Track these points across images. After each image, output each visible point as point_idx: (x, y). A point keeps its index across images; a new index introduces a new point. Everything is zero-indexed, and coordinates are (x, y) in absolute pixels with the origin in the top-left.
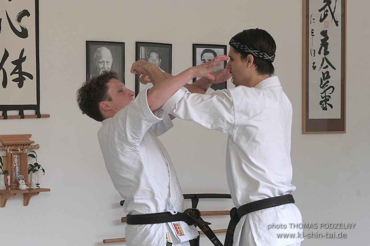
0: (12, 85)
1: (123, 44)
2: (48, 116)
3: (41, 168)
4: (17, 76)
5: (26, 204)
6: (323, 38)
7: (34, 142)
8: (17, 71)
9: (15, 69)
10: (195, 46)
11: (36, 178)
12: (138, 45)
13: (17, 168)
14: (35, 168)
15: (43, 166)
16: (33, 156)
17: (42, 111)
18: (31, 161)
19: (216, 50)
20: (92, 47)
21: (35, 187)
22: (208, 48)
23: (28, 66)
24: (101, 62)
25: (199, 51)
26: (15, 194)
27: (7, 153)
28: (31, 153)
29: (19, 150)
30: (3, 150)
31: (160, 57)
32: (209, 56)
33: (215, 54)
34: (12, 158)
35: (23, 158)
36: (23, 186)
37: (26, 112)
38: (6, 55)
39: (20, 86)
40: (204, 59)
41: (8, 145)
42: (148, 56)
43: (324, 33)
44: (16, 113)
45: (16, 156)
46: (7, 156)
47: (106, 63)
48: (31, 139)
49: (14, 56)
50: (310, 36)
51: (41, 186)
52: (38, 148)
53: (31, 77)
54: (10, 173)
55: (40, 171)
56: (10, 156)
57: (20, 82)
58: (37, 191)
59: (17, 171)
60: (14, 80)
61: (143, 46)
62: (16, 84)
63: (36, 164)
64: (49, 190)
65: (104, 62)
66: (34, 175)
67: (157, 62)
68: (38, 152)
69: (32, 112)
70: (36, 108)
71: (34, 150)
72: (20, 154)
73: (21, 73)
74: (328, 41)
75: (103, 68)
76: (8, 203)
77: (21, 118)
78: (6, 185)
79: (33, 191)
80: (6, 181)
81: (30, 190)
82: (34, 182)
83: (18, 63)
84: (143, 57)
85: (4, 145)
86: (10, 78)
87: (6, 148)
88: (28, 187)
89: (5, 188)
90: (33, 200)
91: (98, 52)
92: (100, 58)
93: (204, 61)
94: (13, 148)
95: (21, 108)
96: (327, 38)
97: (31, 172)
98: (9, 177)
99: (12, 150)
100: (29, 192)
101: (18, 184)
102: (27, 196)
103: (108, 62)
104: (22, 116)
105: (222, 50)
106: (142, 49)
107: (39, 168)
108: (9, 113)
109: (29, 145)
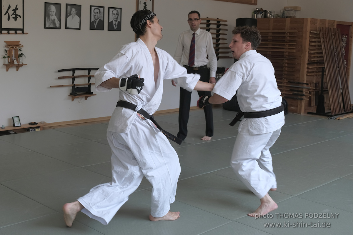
0: (12, 20)
1: (60, 4)
2: (27, 33)
3: (24, 55)
4: (14, 16)
5: (17, 70)
6: (144, 5)
7: (21, 44)
8: (14, 14)
9: (13, 13)
10: (91, 6)
11: (21, 60)
12: (67, 5)
13: (14, 55)
14: (21, 55)
15: (25, 55)
16: (20, 50)
17: (25, 32)
18: (20, 52)
19: (100, 8)
20: (47, 5)
21: (21, 63)
22: (97, 7)
23: (19, 12)
24: (51, 12)
25: (93, 8)
26: (12, 66)
27: (9, 49)
28: (20, 49)
29: (14, 47)
30: (8, 47)
31: (76, 10)
32: (97, 11)
33: (99, 10)
34: (11, 51)
35: (16, 51)
36: (16, 63)
37: (18, 32)
38: (9, 7)
39: (16, 20)
40: (95, 12)
41: (10, 45)
42: (71, 10)
43: (145, 3)
44: (13, 32)
45: (13, 50)
46: (9, 50)
47: (53, 12)
48: (20, 43)
49: (13, 7)
50: (139, 4)
51: (23, 63)
52: (23, 47)
53: (20, 17)
54: (10, 57)
55: (23, 57)
56: (10, 50)
57: (15, 19)
58: (22, 65)
59: (14, 56)
60: (13, 18)
61: (69, 5)
62: (14, 19)
63: (22, 54)
64: (27, 65)
65: (52, 11)
66: (21, 58)
67: (75, 12)
68: (23, 49)
69: (21, 32)
70: (22, 30)
71: (21, 48)
72: (15, 49)
73: (16, 15)
74: (146, 7)
75: (52, 14)
76: (10, 70)
77: (16, 34)
78: (9, 62)
79: (19, 65)
80: (8, 60)
81: (18, 64)
82: (21, 61)
83: (15, 10)
84: (69, 10)
85: (8, 45)
86: (11, 17)
87: (9, 46)
88: (18, 63)
89: (8, 63)
90: (20, 69)
91: (50, 7)
92: (50, 10)
93: (95, 13)
94: (12, 46)
95: (16, 30)
96: (146, 5)
97: (20, 57)
98: (10, 59)
99: (12, 47)
100: (18, 65)
101: (14, 62)
102: (18, 67)
103: (54, 12)
104: (16, 33)
105: (103, 8)
106: (69, 7)
107: (23, 55)
108: (11, 32)
109: (19, 45)
